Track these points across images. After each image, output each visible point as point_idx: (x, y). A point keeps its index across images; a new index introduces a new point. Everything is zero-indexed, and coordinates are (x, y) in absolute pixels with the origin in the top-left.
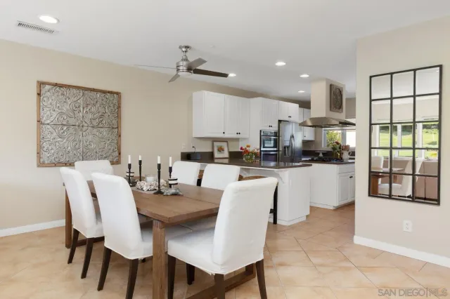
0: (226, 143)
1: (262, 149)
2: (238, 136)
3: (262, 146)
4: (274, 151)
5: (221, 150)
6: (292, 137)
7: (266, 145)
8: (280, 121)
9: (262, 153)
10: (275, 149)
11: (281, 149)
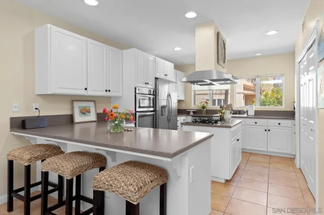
0: (93, 103)
1: (138, 110)
2: (108, 94)
3: (138, 105)
4: (151, 111)
5: (85, 112)
6: (169, 95)
7: (141, 105)
8: (156, 79)
9: (138, 114)
10: (152, 109)
11: (157, 109)
